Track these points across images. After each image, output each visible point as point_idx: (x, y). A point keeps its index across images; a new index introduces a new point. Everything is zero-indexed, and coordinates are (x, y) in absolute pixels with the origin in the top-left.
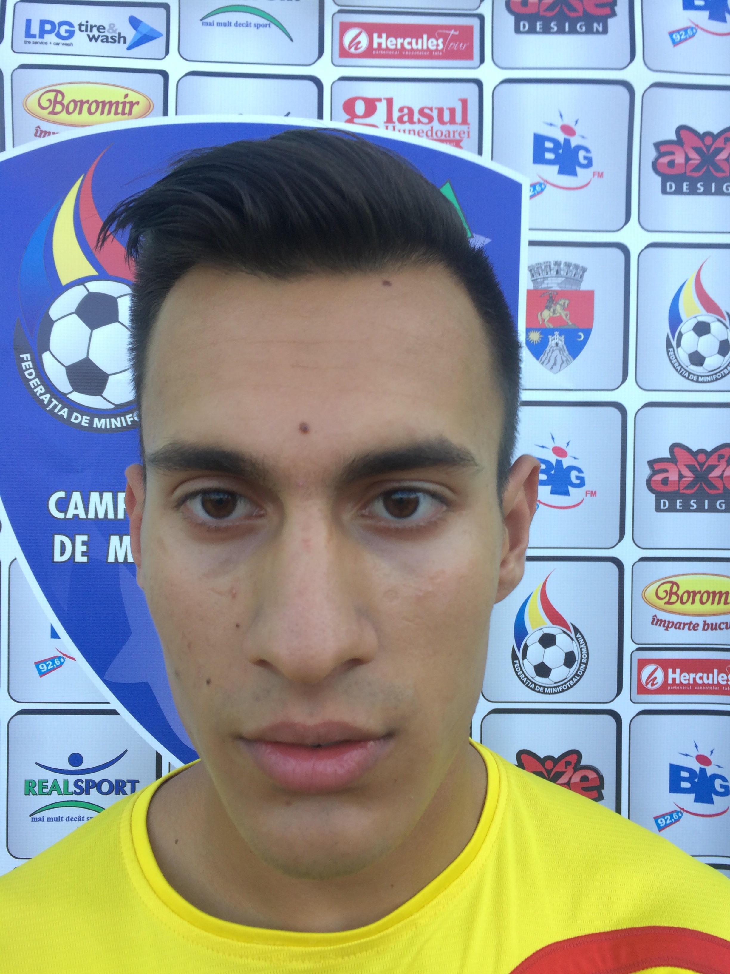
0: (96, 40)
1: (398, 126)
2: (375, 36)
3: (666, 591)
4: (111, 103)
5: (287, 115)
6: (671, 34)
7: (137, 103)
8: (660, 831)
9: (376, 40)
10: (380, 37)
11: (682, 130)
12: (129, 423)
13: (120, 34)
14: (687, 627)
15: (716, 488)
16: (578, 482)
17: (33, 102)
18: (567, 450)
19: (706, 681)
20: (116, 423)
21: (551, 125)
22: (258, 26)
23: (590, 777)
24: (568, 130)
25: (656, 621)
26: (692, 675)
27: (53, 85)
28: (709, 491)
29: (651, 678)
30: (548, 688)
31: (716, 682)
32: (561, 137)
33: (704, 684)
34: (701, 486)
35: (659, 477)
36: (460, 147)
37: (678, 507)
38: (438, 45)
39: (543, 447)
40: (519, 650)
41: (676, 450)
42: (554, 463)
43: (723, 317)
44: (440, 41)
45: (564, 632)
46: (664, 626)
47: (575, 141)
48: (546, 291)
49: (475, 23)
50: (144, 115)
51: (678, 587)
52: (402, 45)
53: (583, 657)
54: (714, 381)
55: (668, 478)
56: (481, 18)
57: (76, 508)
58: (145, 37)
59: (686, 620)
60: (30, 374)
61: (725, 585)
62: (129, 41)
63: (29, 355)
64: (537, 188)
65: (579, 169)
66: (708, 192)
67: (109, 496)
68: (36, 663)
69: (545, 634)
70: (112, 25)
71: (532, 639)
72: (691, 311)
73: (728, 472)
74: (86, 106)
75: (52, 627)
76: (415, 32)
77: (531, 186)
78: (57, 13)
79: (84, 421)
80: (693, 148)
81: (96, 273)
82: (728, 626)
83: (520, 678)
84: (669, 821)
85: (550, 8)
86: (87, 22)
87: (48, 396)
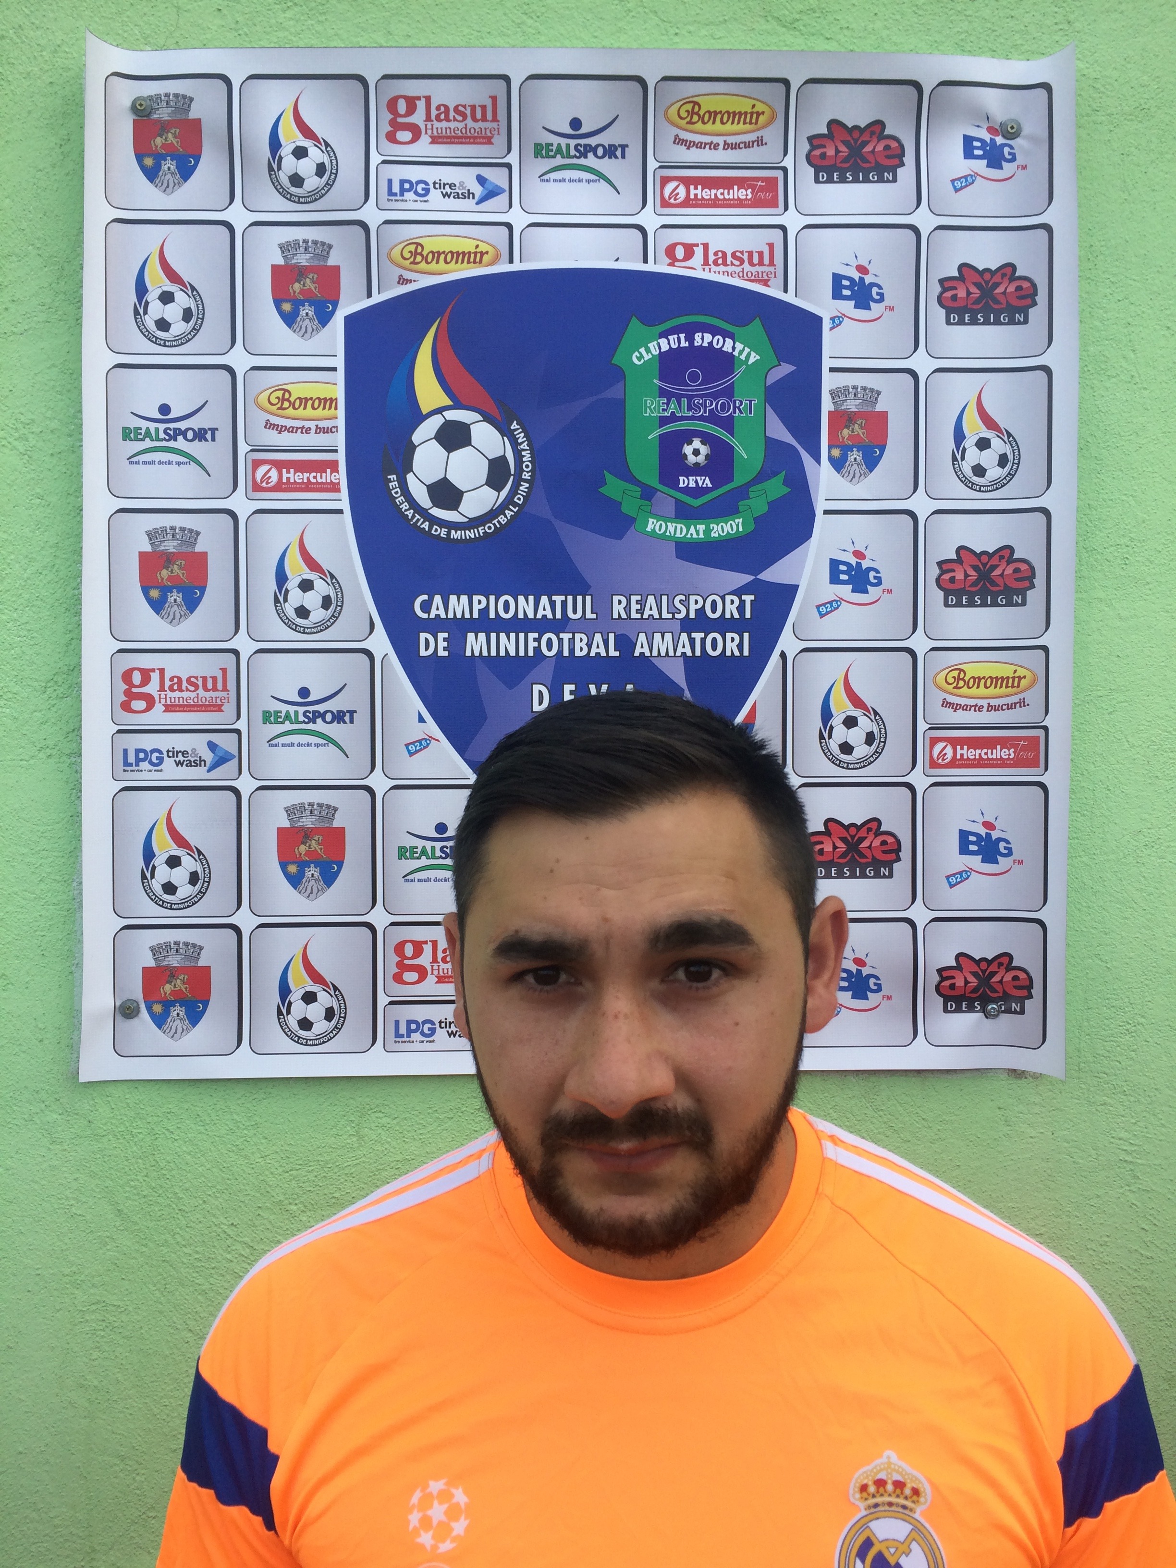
0: (449, 197)
1: (714, 268)
2: (692, 187)
3: (954, 677)
4: (464, 253)
5: (617, 260)
6: (953, 181)
7: (487, 253)
8: (951, 888)
9: (693, 191)
10: (696, 188)
11: (963, 267)
12: (482, 535)
13: (469, 190)
14: (973, 708)
15: (997, 585)
16: (876, 581)
17: (396, 253)
18: (865, 553)
19: (990, 757)
20: (470, 534)
21: (847, 265)
22: (589, 181)
23: (889, 841)
24: (862, 269)
25: (946, 704)
26: (978, 751)
27: (414, 239)
28: (992, 588)
29: (942, 754)
30: (851, 764)
31: (999, 757)
32: (856, 276)
33: (988, 759)
34: (984, 584)
35: (947, 577)
36: (769, 286)
37: (964, 603)
38: (747, 195)
39: (844, 550)
40: (825, 731)
41: (962, 552)
42: (854, 565)
43: (1003, 435)
44: (749, 191)
45: (865, 715)
46: (952, 708)
47: (868, 279)
48: (845, 412)
49: (779, 174)
50: (492, 263)
51: (965, 674)
52: (716, 195)
53: (882, 736)
54: (994, 490)
55: (954, 577)
56: (785, 170)
57: (438, 609)
58: (491, 193)
59: (972, 702)
60: (397, 493)
61: (1006, 671)
62: (477, 197)
63: (395, 476)
64: (836, 321)
65: (872, 304)
66: (987, 322)
67: (464, 598)
68: (406, 745)
69: (848, 716)
70: (462, 184)
71: (837, 721)
72: (974, 428)
73: (1009, 571)
74: (442, 256)
75: (419, 713)
76: (727, 184)
77: (831, 319)
78: (414, 173)
79: (443, 533)
80: (975, 284)
81: (451, 403)
82: (1010, 707)
83: (826, 756)
84: (959, 880)
85: (846, 160)
86: (440, 180)
87: (412, 511)
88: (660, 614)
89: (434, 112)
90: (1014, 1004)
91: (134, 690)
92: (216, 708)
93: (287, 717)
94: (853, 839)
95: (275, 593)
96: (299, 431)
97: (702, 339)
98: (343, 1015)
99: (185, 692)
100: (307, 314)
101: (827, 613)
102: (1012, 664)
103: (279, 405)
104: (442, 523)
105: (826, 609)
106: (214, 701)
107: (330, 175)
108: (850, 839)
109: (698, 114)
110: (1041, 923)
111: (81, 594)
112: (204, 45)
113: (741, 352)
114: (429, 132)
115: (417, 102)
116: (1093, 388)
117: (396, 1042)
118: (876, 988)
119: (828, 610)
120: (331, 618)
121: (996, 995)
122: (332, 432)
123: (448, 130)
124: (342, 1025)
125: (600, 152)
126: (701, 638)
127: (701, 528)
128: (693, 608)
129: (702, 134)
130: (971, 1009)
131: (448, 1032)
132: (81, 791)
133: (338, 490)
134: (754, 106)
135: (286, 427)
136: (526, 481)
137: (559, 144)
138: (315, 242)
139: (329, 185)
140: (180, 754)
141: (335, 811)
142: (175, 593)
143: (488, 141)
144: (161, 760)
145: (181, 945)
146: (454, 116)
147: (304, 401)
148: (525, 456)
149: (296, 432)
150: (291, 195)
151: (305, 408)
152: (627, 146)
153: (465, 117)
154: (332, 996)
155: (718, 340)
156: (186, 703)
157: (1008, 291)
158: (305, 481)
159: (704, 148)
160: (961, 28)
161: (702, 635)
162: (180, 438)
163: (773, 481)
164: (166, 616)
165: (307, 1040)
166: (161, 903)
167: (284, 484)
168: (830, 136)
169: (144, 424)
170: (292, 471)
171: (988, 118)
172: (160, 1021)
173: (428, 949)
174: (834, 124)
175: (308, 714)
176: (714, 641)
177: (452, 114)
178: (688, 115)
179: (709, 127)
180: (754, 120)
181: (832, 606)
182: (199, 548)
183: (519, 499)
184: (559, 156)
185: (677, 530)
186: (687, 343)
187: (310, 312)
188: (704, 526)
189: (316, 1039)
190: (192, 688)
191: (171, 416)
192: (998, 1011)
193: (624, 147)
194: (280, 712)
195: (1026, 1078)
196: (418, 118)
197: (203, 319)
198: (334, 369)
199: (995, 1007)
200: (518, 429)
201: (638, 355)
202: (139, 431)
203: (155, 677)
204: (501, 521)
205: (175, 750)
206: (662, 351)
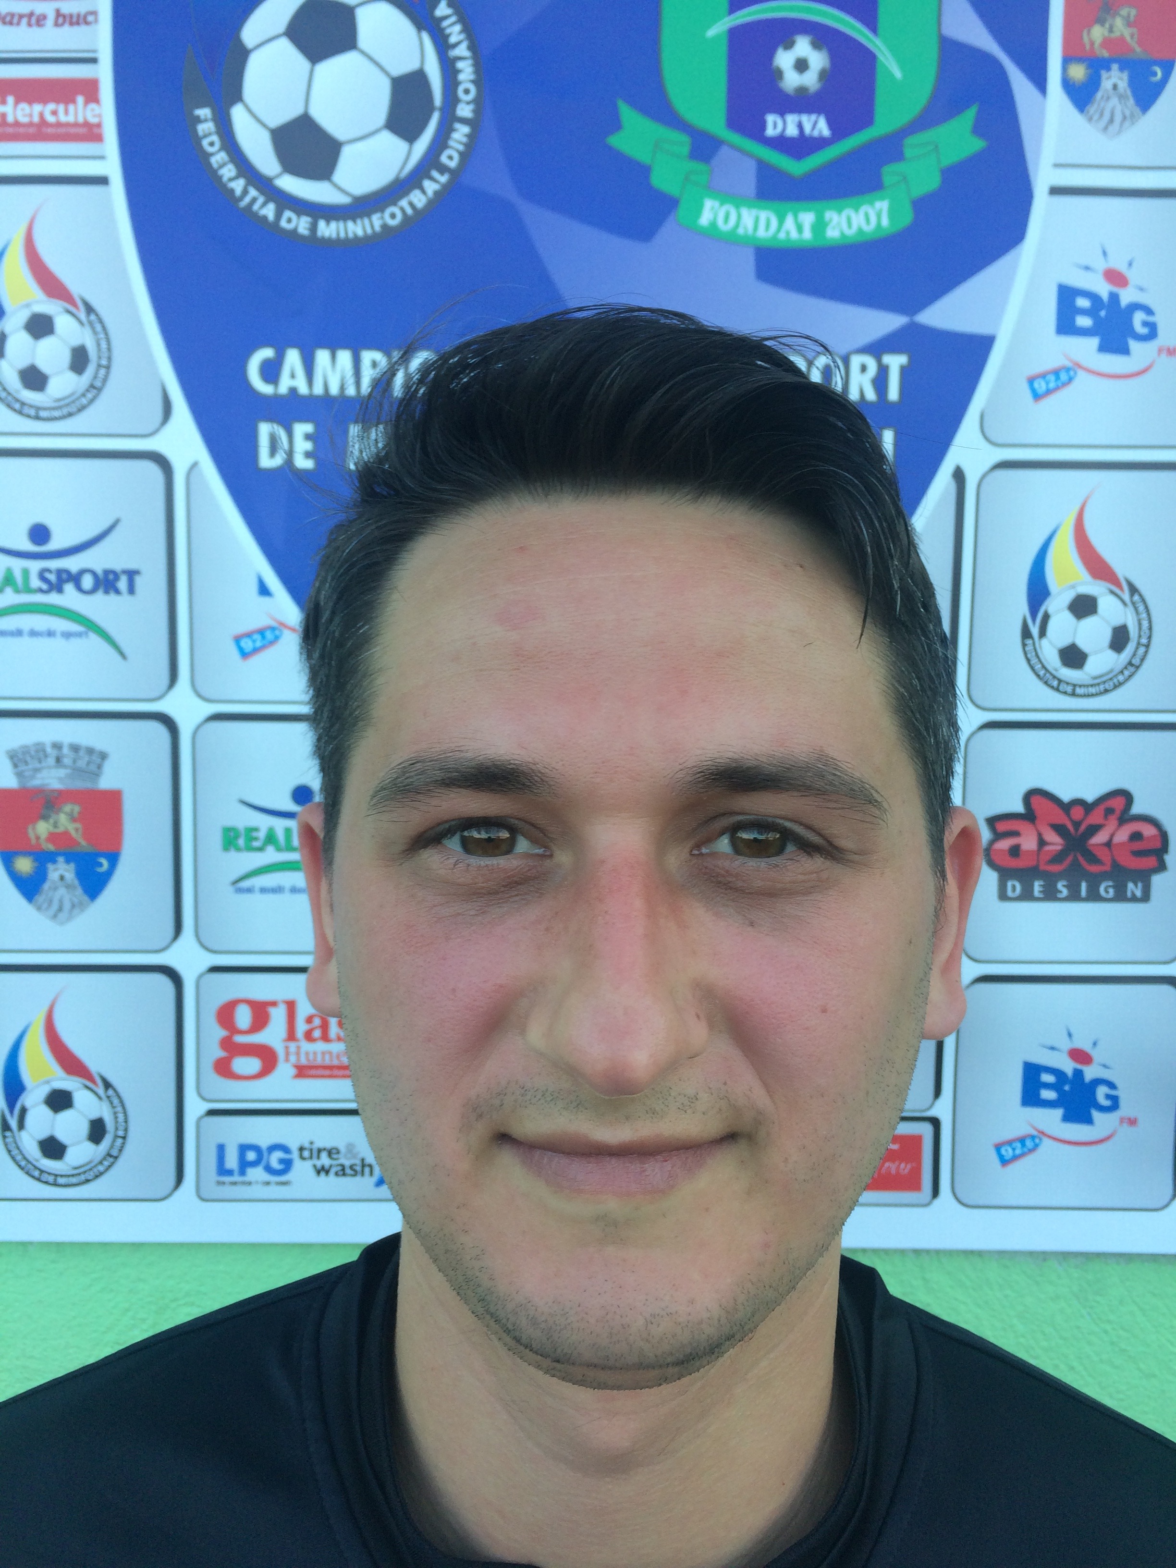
12: (377, 229)
16: (1145, 331)
18: (1127, 275)
20: (356, 229)
23: (1146, 834)
30: (1081, 686)
39: (1087, 269)
40: (1034, 622)
42: (1106, 297)
45: (1112, 592)
53: (1142, 634)
57: (293, 376)
60: (212, 144)
63: (208, 111)
67: (344, 356)
68: (234, 637)
69: (1079, 596)
71: (1058, 604)
75: (260, 576)
79: (303, 225)
83: (1034, 671)
87: (242, 182)
93: (9, 579)
94: (1077, 830)
96: (24, 20)
98: (121, 1133)
101: (1049, 392)
104: (301, 206)
105: (1048, 384)
108: (1071, 828)
117: (219, 1183)
118: (1108, 1103)
119: (1051, 386)
120: (87, 390)
122: (87, 22)
124: (121, 1150)
127: (807, 218)
131: (315, 1166)
133: (99, 138)
136: (463, 121)
141: (104, 759)
148: (461, 71)
149: (18, 24)
154: (100, 1098)
158: (36, 119)
163: (954, 122)
165: (56, 1176)
170: (10, 100)
173: (278, 1016)
175: (47, 575)
181: (1058, 378)
183: (450, 157)
185: (758, 223)
188: (813, 215)
189: (73, 1176)
200: (450, 16)
204: (416, 201)
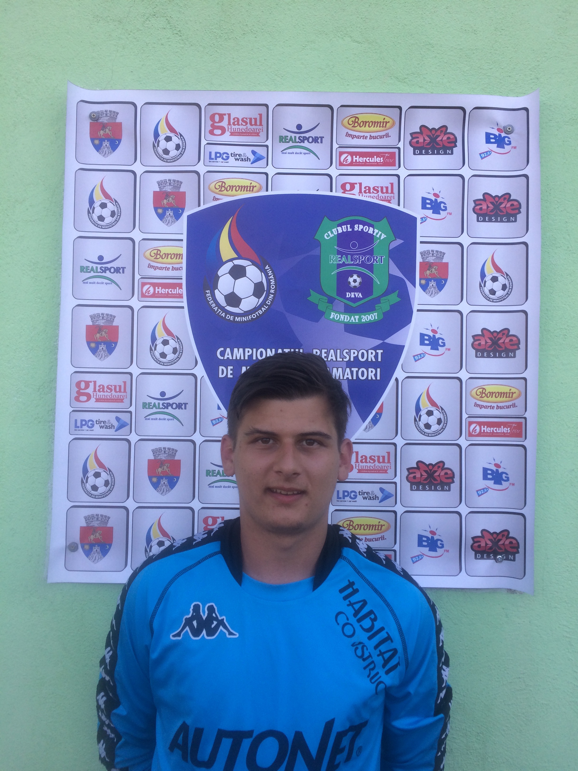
0: (238, 160)
1: (364, 194)
3: (480, 392)
4: (245, 187)
5: (318, 190)
6: (480, 154)
7: (256, 186)
8: (479, 496)
9: (354, 159)
10: (356, 157)
11: (485, 194)
12: (250, 319)
13: (248, 157)
14: (489, 408)
15: (501, 347)
16: (442, 344)
17: (212, 186)
18: (437, 330)
19: (498, 431)
20: (245, 319)
21: (429, 193)
22: (305, 154)
23: (449, 473)
24: (436, 195)
25: (476, 405)
26: (492, 429)
27: (221, 179)
28: (499, 349)
29: (474, 430)
30: (430, 434)
31: (502, 432)
32: (433, 198)
33: (497, 433)
34: (495, 347)
35: (477, 343)
36: (391, 203)
37: (485, 356)
38: (381, 160)
39: (427, 329)
41: (484, 331)
42: (432, 336)
43: (504, 275)
44: (382, 158)
45: (437, 410)
46: (479, 407)
47: (439, 200)
48: (428, 263)
49: (396, 151)
50: (258, 191)
51: (485, 390)
52: (366, 160)
54: (500, 301)
55: (481, 343)
56: (399, 149)
58: (258, 159)
59: (489, 404)
60: (210, 299)
61: (506, 389)
62: (251, 160)
63: (209, 291)
64: (424, 220)
65: (441, 211)
66: (496, 221)
67: (241, 350)
68: (211, 420)
69: (428, 411)
70: (245, 154)
71: (423, 413)
72: (490, 271)
73: (507, 340)
74: (234, 188)
75: (218, 405)
76: (371, 155)
77: (421, 218)
78: (222, 149)
79: (232, 318)
80: (490, 202)
81: (237, 257)
82: (508, 407)
83: (418, 430)
84: (482, 493)
85: (429, 144)
86: (234, 153)
87: (217, 308)
88: (336, 358)
89: (232, 121)
90: (510, 556)
91: (81, 391)
92: (120, 401)
93: (155, 405)
95: (151, 345)
96: (164, 269)
97: (358, 228)
99: (106, 393)
100: (170, 214)
101: (419, 359)
102: (509, 386)
103: (155, 257)
104: (231, 314)
105: (418, 357)
106: (119, 397)
107: (182, 150)
108: (429, 471)
109: (357, 122)
110: (523, 515)
111: (58, 344)
112: (125, 88)
113: (377, 234)
114: (230, 130)
115: (224, 116)
116: (548, 253)
118: (441, 546)
119: (419, 358)
120: (177, 358)
121: (501, 551)
122: (180, 270)
123: (239, 129)
125: (311, 140)
126: (356, 371)
127: (357, 317)
128: (352, 356)
129: (359, 132)
130: (488, 558)
132: (54, 439)
133: (182, 297)
134: (384, 119)
135: (158, 267)
137: (291, 136)
138: (174, 181)
139: (181, 154)
140: (102, 423)
141: (176, 452)
142: (102, 345)
143: (257, 134)
144: (93, 425)
145: (99, 516)
146: (241, 123)
147: (167, 255)
148: (272, 282)
149: (163, 270)
150: (163, 158)
151: (167, 258)
152: (323, 137)
153: (247, 123)
155: (366, 228)
156: (106, 398)
157: (507, 206)
158: (166, 293)
159: (360, 138)
160: (485, 81)
161: (357, 369)
162: (108, 272)
163: (392, 294)
164: (98, 356)
166: (90, 495)
167: (157, 294)
168: (421, 133)
169: (91, 265)
170: (160, 288)
171: (497, 124)
172: (88, 553)
174: (423, 127)
175: (164, 404)
176: (363, 372)
177: (240, 122)
178: (353, 123)
179: (363, 129)
180: (384, 126)
181: (421, 356)
182: (115, 324)
183: (268, 302)
184: (291, 142)
185: (345, 318)
186: (351, 229)
187: (171, 213)
188: (358, 316)
190: (109, 391)
191: (103, 261)
192: (502, 559)
193: (322, 138)
194: (151, 403)
195: (516, 593)
196: (224, 124)
197: (120, 216)
198: (182, 240)
199: (500, 557)
200: (268, 269)
201: (327, 235)
202: (88, 268)
203: (92, 385)
204: (260, 312)
205: (100, 420)
206: (339, 233)
